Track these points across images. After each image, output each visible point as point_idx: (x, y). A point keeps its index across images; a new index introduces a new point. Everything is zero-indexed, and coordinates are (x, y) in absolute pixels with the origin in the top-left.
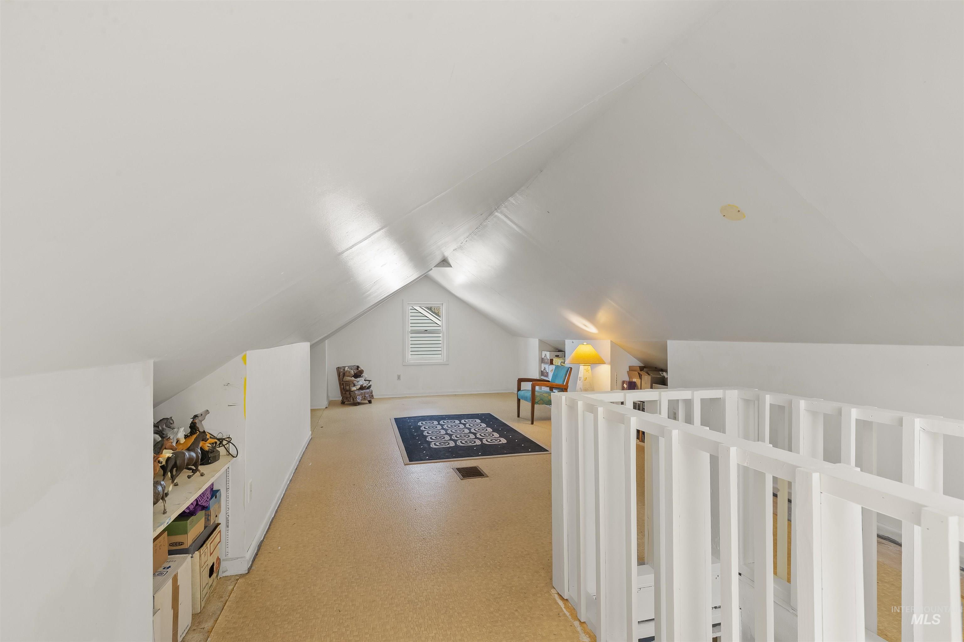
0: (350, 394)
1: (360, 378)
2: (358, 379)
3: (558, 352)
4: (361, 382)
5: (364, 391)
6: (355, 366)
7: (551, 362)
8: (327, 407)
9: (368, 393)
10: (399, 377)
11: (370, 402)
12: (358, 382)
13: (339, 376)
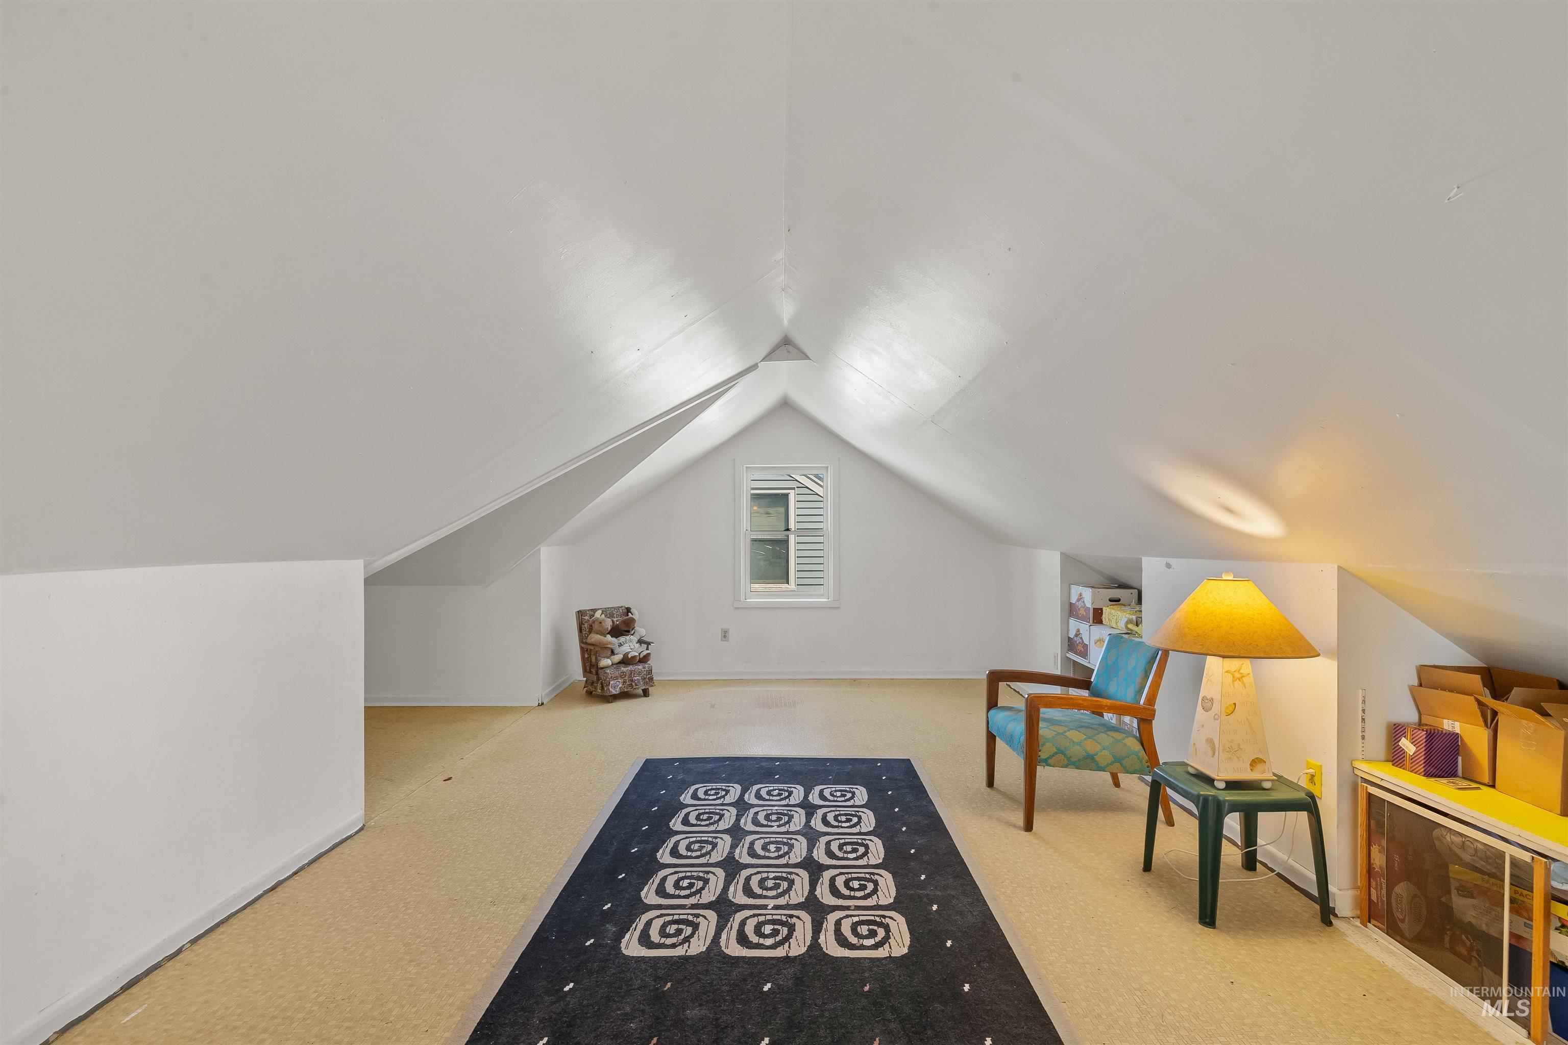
0: (597, 674)
1: (627, 637)
2: (622, 639)
3: (1117, 588)
4: (629, 646)
5: (630, 668)
6: (622, 607)
7: (1098, 617)
8: (542, 704)
9: (639, 674)
10: (725, 635)
11: (646, 693)
12: (620, 645)
13: (580, 630)
